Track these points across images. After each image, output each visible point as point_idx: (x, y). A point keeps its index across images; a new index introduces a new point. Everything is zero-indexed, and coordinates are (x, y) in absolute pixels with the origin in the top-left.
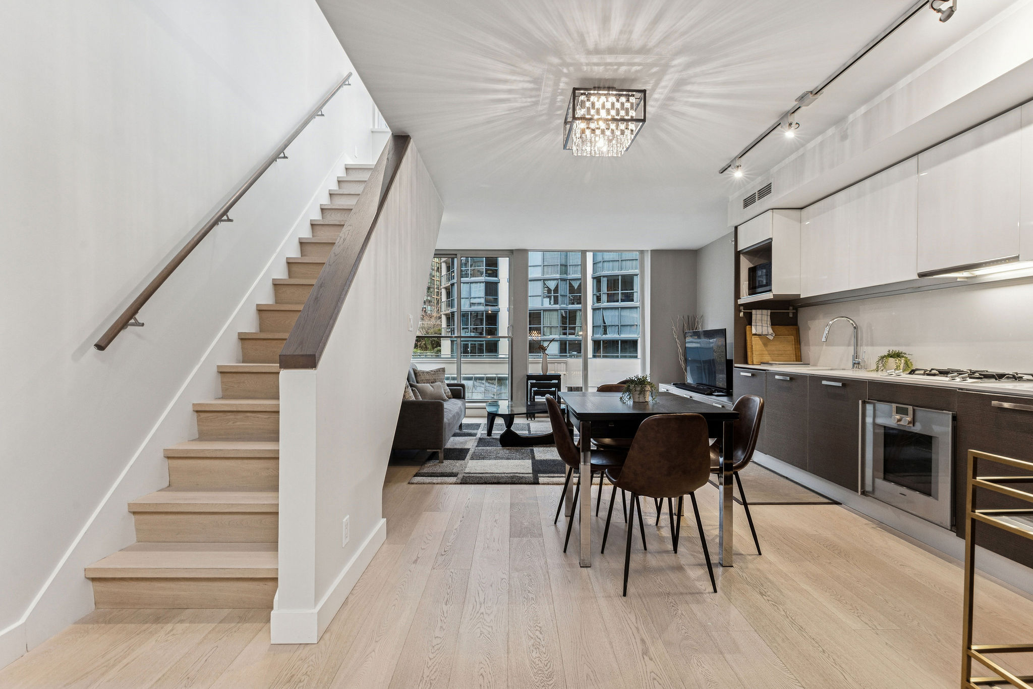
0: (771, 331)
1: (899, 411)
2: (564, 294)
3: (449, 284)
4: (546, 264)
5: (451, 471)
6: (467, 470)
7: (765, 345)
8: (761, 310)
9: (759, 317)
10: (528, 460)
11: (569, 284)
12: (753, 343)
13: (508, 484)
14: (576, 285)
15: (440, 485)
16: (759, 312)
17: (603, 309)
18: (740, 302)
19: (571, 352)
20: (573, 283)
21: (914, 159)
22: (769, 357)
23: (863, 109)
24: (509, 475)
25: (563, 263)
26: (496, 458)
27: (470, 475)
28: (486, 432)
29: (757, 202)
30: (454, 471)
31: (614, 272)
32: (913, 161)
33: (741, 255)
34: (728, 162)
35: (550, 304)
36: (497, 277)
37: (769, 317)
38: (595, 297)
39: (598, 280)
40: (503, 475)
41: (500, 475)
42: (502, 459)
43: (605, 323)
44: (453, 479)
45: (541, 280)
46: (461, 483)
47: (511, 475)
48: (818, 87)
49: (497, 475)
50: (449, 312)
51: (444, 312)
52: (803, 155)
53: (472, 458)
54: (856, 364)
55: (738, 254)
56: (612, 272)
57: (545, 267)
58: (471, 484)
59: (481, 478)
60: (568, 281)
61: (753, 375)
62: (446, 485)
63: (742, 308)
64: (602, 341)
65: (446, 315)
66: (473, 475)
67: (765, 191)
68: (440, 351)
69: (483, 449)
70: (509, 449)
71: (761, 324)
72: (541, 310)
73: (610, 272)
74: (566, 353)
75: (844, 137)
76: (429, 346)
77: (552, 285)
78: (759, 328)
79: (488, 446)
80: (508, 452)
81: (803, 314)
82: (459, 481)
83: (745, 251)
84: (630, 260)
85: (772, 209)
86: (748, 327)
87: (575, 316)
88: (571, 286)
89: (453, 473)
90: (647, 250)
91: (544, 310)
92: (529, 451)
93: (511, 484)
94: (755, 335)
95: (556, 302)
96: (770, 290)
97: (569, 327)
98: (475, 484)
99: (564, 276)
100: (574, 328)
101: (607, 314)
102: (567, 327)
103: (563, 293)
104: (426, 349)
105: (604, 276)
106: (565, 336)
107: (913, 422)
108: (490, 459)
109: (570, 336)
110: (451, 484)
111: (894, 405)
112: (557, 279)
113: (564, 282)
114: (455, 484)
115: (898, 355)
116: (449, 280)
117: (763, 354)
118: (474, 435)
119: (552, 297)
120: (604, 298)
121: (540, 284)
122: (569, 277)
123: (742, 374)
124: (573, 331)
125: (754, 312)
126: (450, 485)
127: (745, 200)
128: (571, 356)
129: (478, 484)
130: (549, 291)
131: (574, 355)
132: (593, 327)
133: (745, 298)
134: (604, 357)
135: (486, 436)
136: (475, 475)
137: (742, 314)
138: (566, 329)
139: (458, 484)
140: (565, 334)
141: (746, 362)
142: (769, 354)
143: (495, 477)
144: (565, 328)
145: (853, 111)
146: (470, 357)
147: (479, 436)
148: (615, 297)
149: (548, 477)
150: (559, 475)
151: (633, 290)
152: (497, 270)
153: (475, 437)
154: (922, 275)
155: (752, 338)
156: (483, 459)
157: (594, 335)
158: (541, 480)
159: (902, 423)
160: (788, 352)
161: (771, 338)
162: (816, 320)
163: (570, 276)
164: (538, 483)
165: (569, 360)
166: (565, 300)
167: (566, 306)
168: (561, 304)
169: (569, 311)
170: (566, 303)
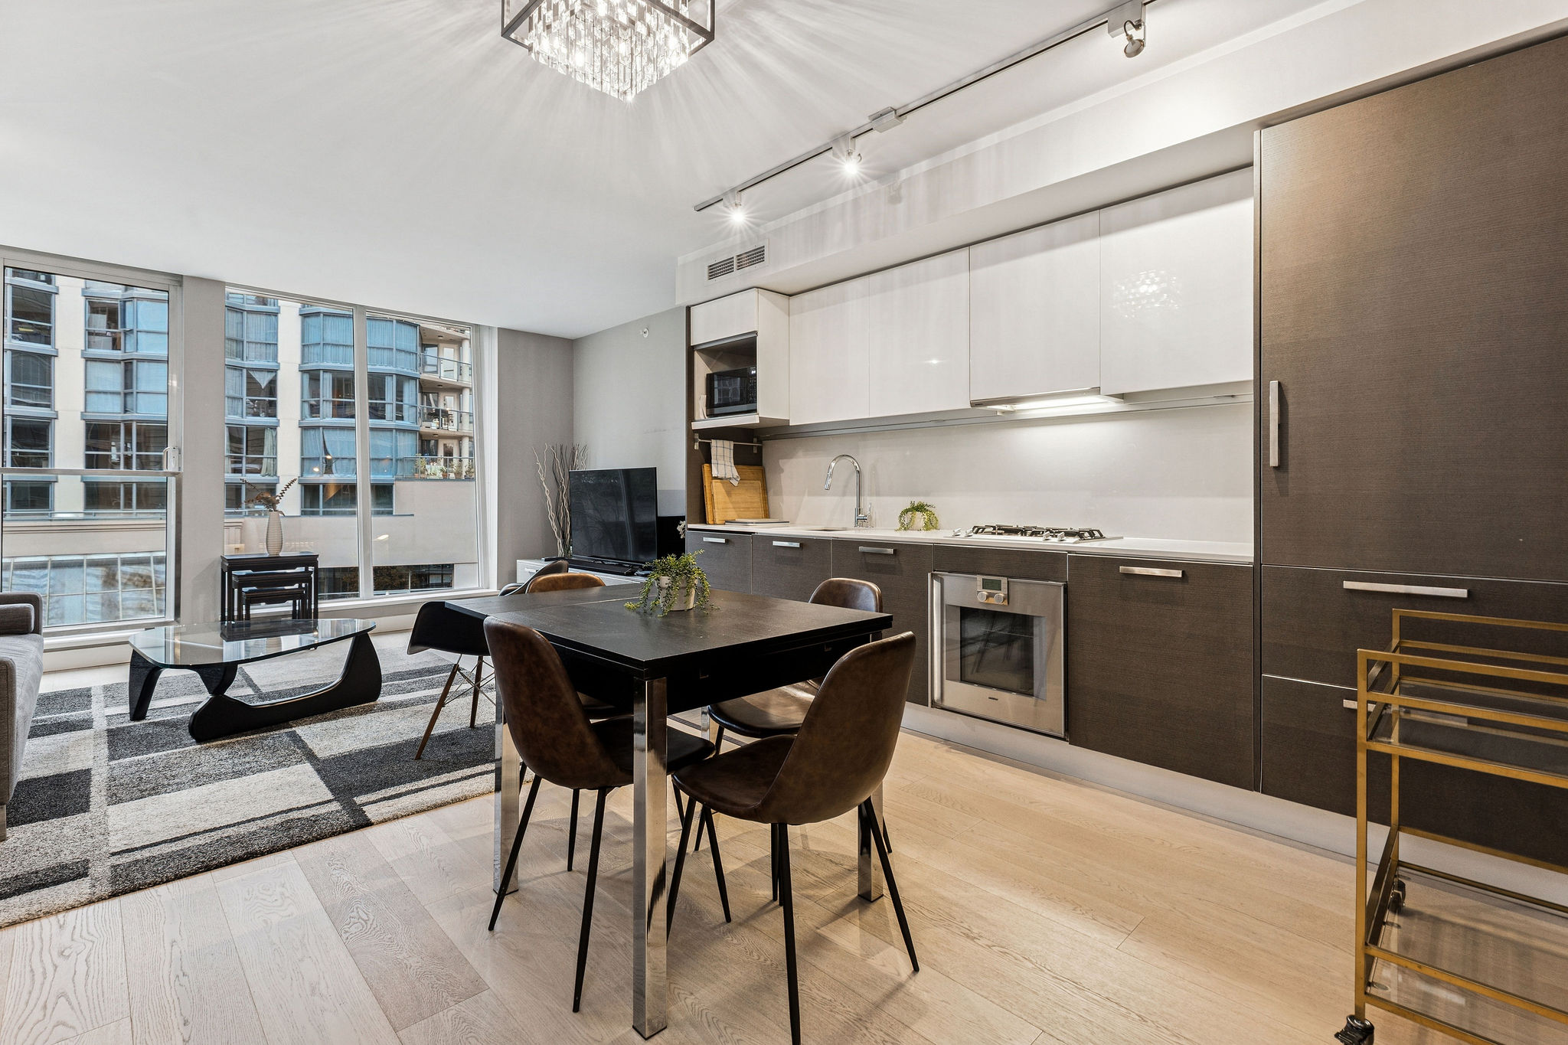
0: (736, 474)
1: (986, 585)
2: (237, 395)
5: (53, 863)
6: (117, 843)
7: (729, 494)
8: (722, 441)
9: (720, 450)
10: (299, 766)
11: (247, 378)
12: (714, 490)
13: (283, 848)
14: (263, 380)
15: (29, 925)
16: (720, 443)
17: (324, 428)
18: (695, 426)
19: (251, 505)
20: (256, 375)
21: (964, 253)
22: (734, 513)
23: (924, 166)
24: (271, 822)
25: (232, 333)
26: (198, 780)
27: (138, 855)
28: (125, 709)
29: (736, 273)
30: (66, 858)
31: (347, 365)
32: (963, 254)
33: (696, 353)
34: (717, 193)
36: (49, 343)
37: (732, 451)
38: (306, 406)
39: (313, 377)
40: (253, 827)
41: (242, 830)
42: (218, 777)
43: (327, 453)
44: (78, 889)
46: (114, 895)
47: (278, 819)
48: (907, 105)
49: (230, 831)
52: (822, 213)
53: (114, 799)
54: (861, 520)
55: (691, 350)
56: (343, 365)
58: (155, 884)
59: (181, 854)
60: (245, 371)
61: (727, 541)
62: (53, 919)
63: (697, 436)
64: (321, 487)
66: (146, 853)
67: (756, 256)
69: (138, 763)
70: (223, 746)
71: (723, 461)
73: (338, 364)
74: (240, 506)
75: (895, 199)
78: (721, 467)
79: (149, 748)
80: (224, 753)
81: (770, 448)
82: (106, 889)
83: (704, 347)
84: (378, 348)
85: (758, 288)
86: (706, 466)
87: (262, 440)
88: (251, 382)
89: (64, 867)
90: (489, 328)
92: (286, 739)
93: (290, 847)
94: (716, 478)
96: (755, 411)
97: (247, 458)
98: (168, 881)
99: (237, 362)
100: (259, 461)
101: (331, 437)
102: (241, 458)
105: (325, 371)
106: (236, 476)
107: (1008, 598)
108: (180, 787)
109: (248, 475)
110: (73, 907)
111: (980, 578)
113: (237, 373)
114: (91, 902)
115: (920, 508)
117: (727, 508)
118: (86, 724)
120: (326, 408)
122: (247, 364)
123: (705, 539)
124: (257, 466)
125: (713, 442)
126: (73, 913)
127: (710, 266)
128: (251, 514)
129: (178, 877)
131: (257, 511)
132: (303, 459)
133: (703, 422)
134: (325, 513)
135: (127, 723)
136: (155, 851)
137: (696, 447)
138: (241, 462)
139: (101, 899)
140: (236, 471)
141: (705, 522)
142: (734, 508)
143: (231, 842)
144: (238, 460)
145: (908, 164)
147: (100, 725)
148: (347, 410)
149: (385, 799)
150: (409, 787)
151: (384, 399)
152: (49, 330)
153: (87, 732)
154: (976, 404)
155: (711, 483)
156: (155, 791)
157: (305, 475)
158: (371, 812)
159: (992, 601)
160: (755, 505)
161: (735, 483)
162: (791, 458)
163: (249, 362)
164: (368, 824)
166: (238, 405)
167: (241, 419)
168: (229, 414)
169: (247, 428)
170: (240, 412)
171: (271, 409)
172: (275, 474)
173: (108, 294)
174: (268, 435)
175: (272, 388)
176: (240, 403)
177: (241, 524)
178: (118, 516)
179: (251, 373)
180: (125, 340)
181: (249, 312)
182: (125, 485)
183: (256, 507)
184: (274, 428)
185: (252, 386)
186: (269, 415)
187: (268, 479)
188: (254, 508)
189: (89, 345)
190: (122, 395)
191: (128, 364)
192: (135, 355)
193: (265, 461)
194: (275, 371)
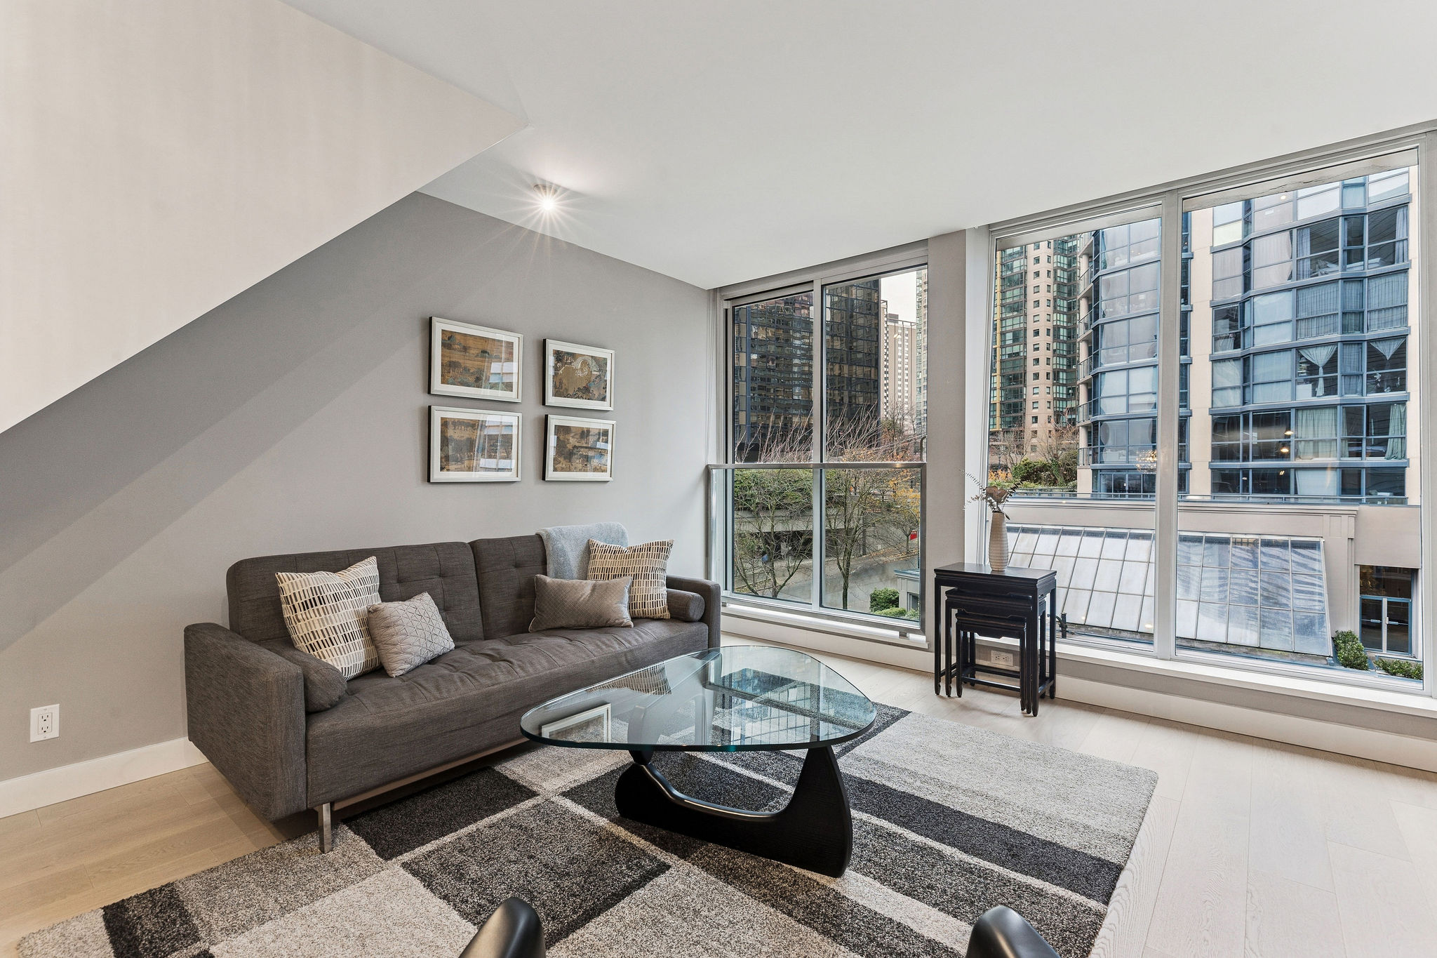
2: (1354, 372)
3: (1090, 376)
4: (1303, 315)
11: (1368, 348)
14: (1388, 350)
19: (1373, 492)
20: (1380, 347)
25: (1353, 305)
35: (1314, 394)
36: (1188, 353)
45: (1289, 349)
50: (1089, 422)
51: (1082, 423)
57: (1303, 325)
60: (1365, 343)
65: (1086, 427)
68: (1075, 486)
72: (1289, 409)
74: (1359, 493)
76: (1060, 479)
77: (1320, 357)
87: (1387, 418)
88: (1373, 353)
91: (1298, 409)
95: (1331, 388)
97: (1368, 440)
99: (1357, 335)
100: (1384, 443)
102: (1361, 440)
103: (1349, 371)
104: (1054, 482)
106: (1355, 461)
109: (1370, 459)
112: (1335, 343)
113: (1354, 349)
116: (1091, 369)
119: (1321, 382)
121: (1288, 358)
122: (1368, 335)
124: (1380, 449)
128: (1372, 502)
130: (1312, 368)
131: (1382, 499)
138: (1360, 445)
140: (1356, 454)
144: (1356, 443)
146: (1127, 498)
163: (1370, 333)
165: (1365, 509)
166: (1356, 384)
167: (1360, 397)
168: (1346, 394)
169: (1368, 407)
170: (1359, 389)
171: (1398, 382)
172: (1404, 456)
173: (1232, 299)
174: (1395, 413)
175: (1400, 357)
176: (1360, 380)
177: (1355, 513)
178: (1238, 500)
179: (1373, 344)
180: (1244, 336)
181: (1370, 278)
182: (1243, 471)
183: (1379, 494)
184: (1403, 403)
185: (1376, 359)
186: (1394, 389)
187: (1393, 462)
188: (1376, 495)
189: (1215, 349)
190: (1242, 388)
191: (1246, 360)
192: (1252, 350)
193: (1390, 442)
194: (1405, 337)
